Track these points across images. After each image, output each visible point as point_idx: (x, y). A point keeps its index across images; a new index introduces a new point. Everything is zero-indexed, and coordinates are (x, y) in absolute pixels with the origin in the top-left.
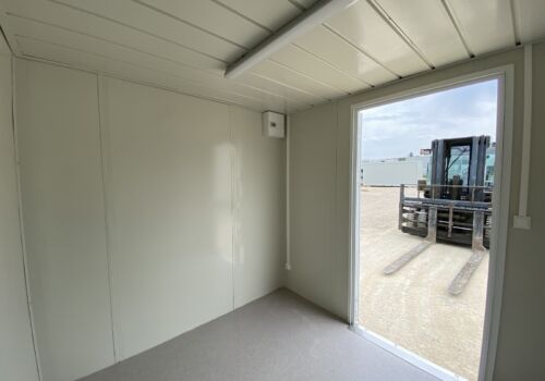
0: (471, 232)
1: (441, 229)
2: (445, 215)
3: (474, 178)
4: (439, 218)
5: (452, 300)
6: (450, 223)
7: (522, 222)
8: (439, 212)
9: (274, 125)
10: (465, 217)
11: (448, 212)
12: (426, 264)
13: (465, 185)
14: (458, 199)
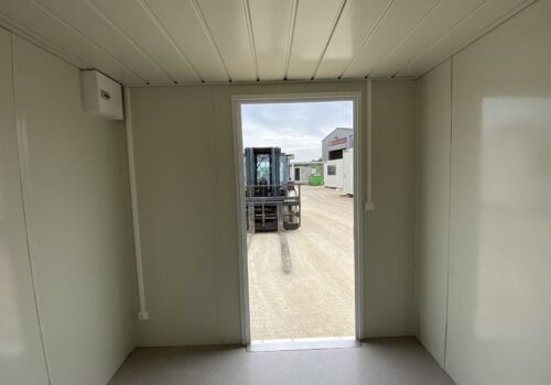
0: (276, 220)
1: (258, 221)
2: (259, 210)
3: (274, 179)
4: (256, 213)
5: (289, 277)
6: (263, 215)
7: (370, 206)
8: (256, 207)
9: (107, 96)
10: (272, 209)
11: (261, 207)
12: (257, 253)
13: (269, 185)
14: (266, 195)
